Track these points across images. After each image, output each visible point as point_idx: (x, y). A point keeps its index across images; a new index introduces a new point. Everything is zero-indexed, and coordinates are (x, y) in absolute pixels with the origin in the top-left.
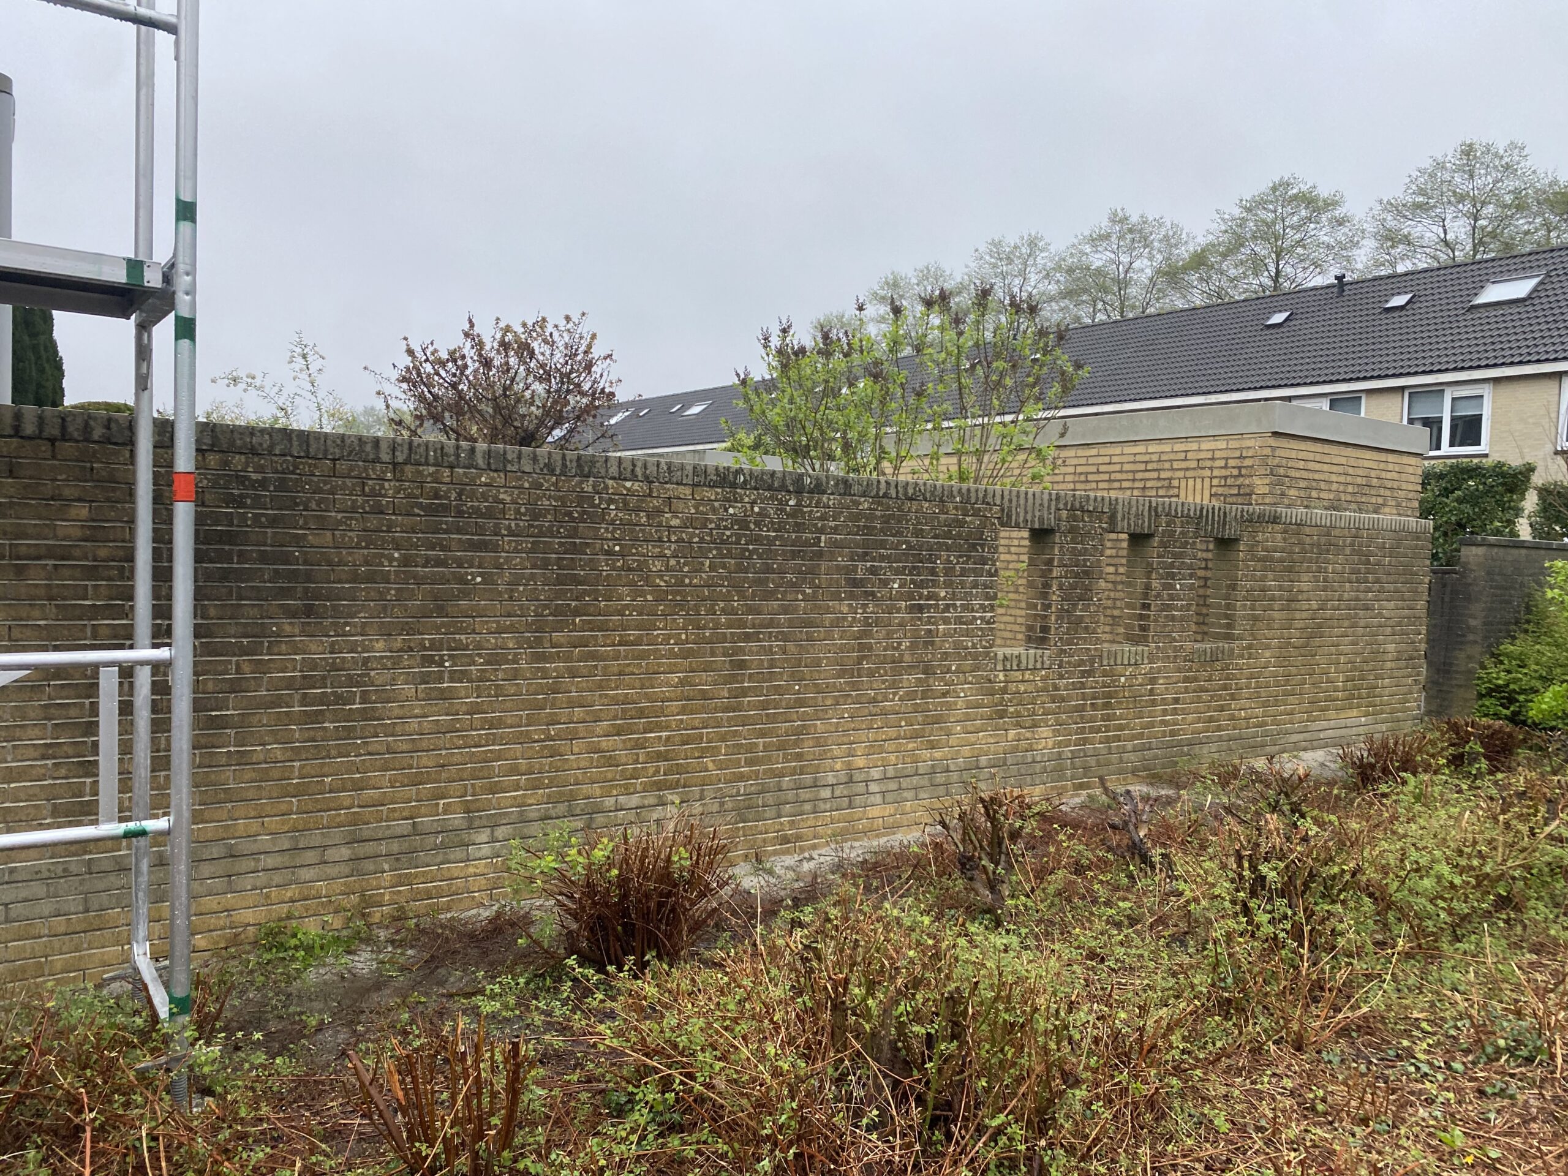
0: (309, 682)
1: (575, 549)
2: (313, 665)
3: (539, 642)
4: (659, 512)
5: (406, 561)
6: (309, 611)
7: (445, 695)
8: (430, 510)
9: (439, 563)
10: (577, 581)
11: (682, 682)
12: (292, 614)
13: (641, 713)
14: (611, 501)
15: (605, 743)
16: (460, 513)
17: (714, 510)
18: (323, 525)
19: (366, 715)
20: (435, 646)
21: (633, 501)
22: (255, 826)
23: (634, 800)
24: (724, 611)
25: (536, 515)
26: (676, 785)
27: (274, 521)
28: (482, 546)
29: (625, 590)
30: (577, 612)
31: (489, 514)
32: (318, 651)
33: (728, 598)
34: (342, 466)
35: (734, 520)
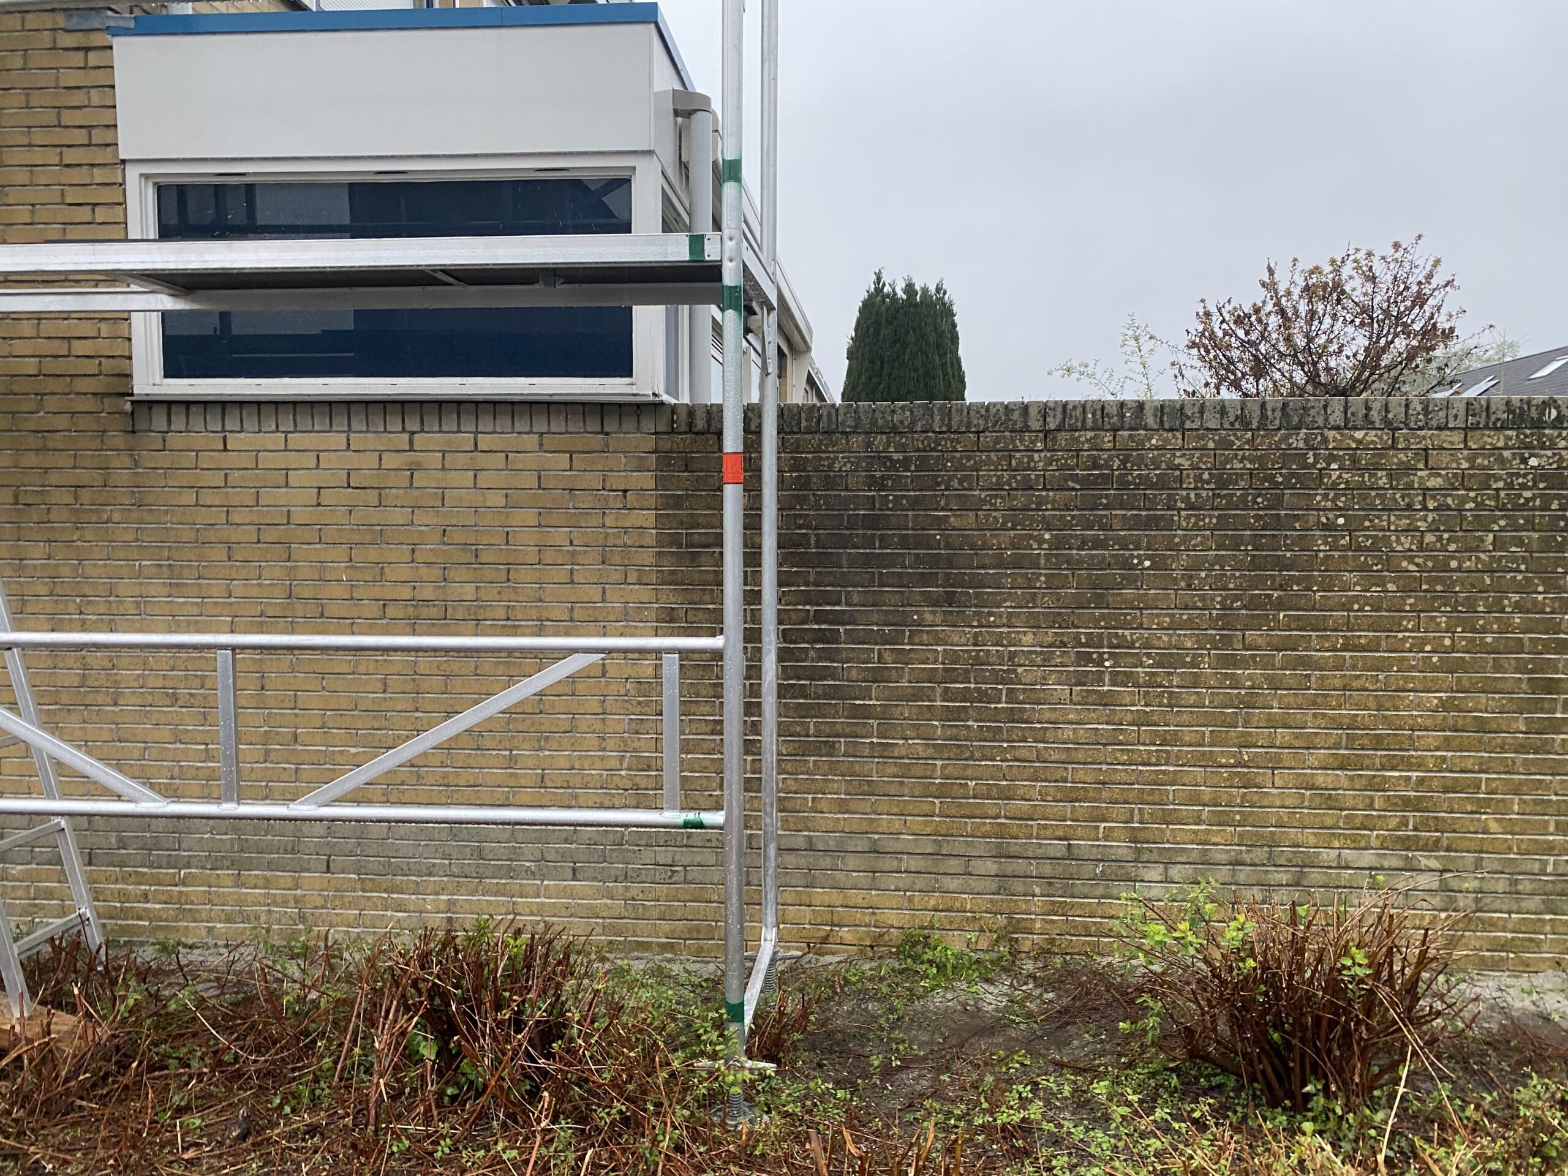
0: (950, 675)
1: (1278, 523)
2: (955, 657)
3: (1227, 642)
4: (1408, 469)
5: (1057, 544)
6: (950, 599)
7: (1106, 701)
8: (1087, 483)
9: (1098, 544)
10: (1282, 564)
11: (1445, 706)
12: (933, 601)
13: (1378, 743)
14: (1331, 459)
15: (1322, 778)
16: (1124, 485)
17: (1502, 462)
18: (966, 505)
19: (1012, 716)
20: (1094, 641)
21: (1365, 457)
22: (897, 824)
23: (1368, 858)
24: (1518, 607)
25: (1222, 483)
26: (1436, 845)
27: (915, 503)
28: (1152, 523)
29: (1354, 577)
30: (1280, 605)
31: (1162, 484)
32: (960, 641)
33: (1526, 588)
34: (987, 439)
35: (1540, 474)
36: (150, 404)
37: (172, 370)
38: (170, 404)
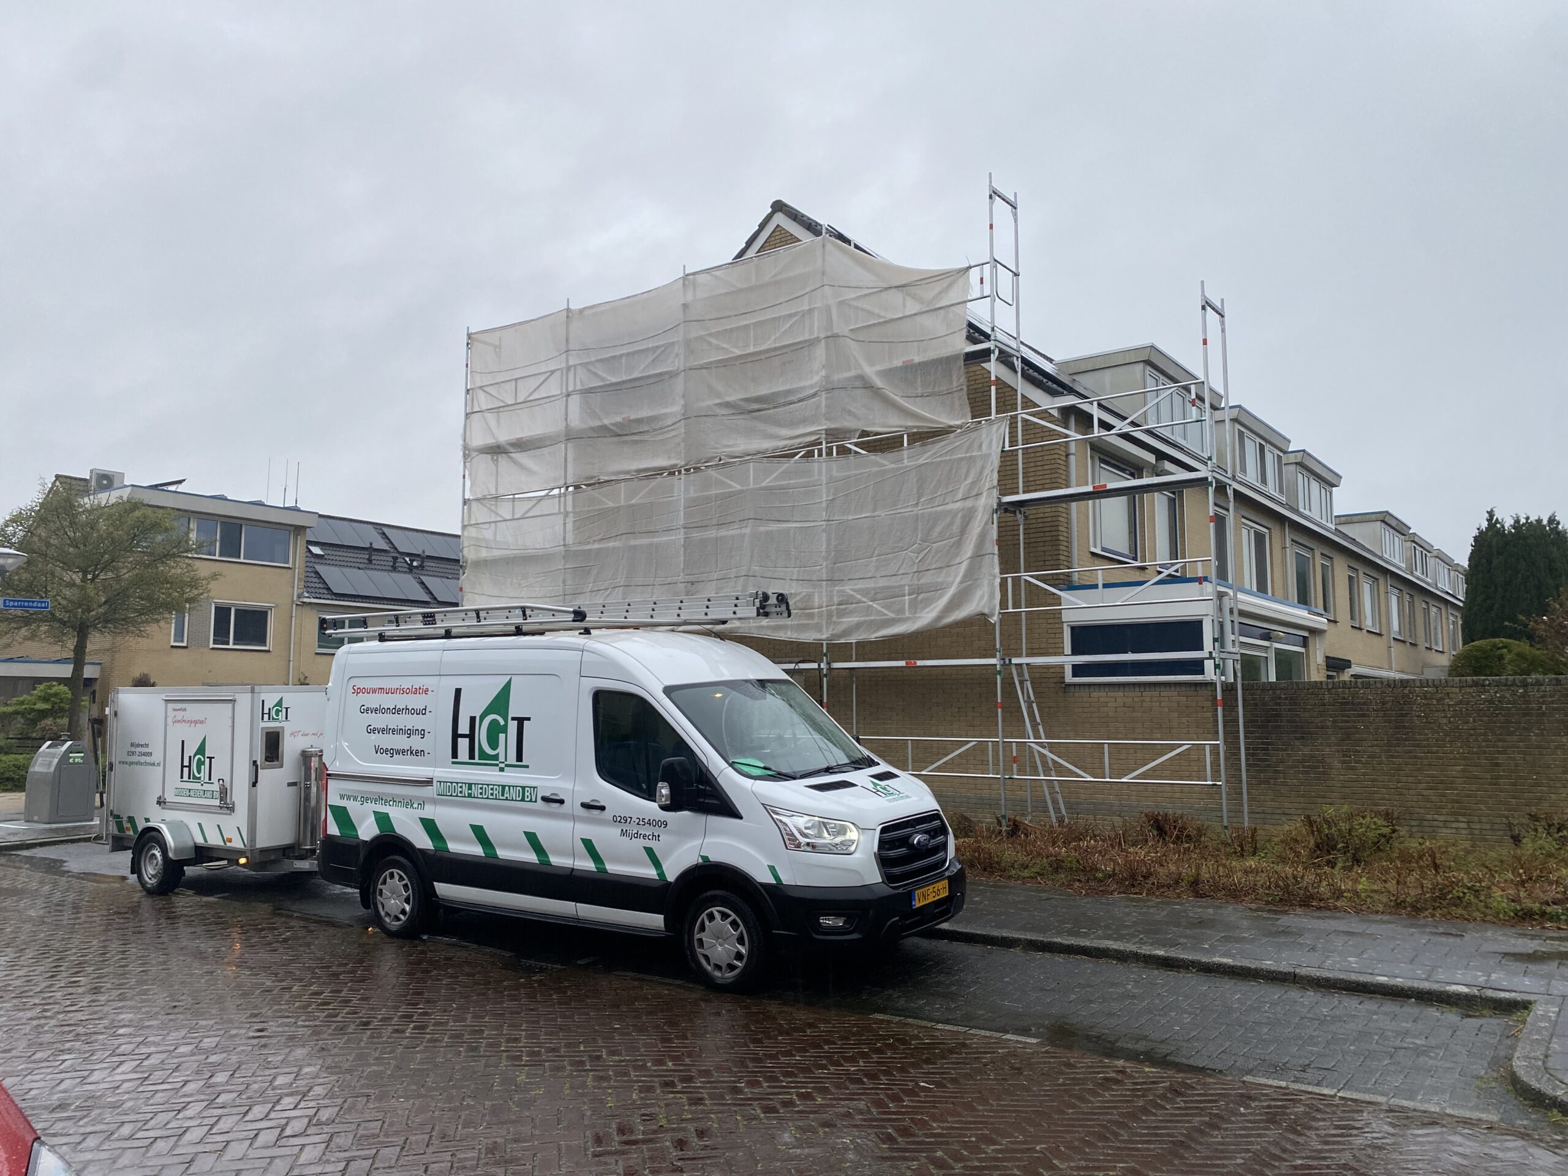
0: (1304, 761)
1: (1402, 715)
2: (1305, 755)
3: (1389, 751)
4: (1442, 699)
5: (1334, 722)
6: (1303, 738)
7: (1353, 768)
8: (1342, 704)
9: (1347, 722)
10: (1405, 728)
11: (1463, 771)
12: (1298, 739)
13: (1442, 782)
14: (1417, 696)
15: (1425, 792)
16: (1353, 704)
17: (1473, 697)
18: (1305, 710)
19: (1324, 773)
20: (1348, 751)
21: (1428, 695)
22: (1290, 805)
23: (1442, 818)
24: (1484, 741)
25: (1384, 703)
26: (1464, 815)
27: (1290, 710)
28: (1363, 715)
29: (1429, 731)
30: (1406, 740)
31: (1365, 704)
32: (1307, 751)
33: (1485, 734)
34: (1310, 691)
35: (1485, 700)
36: (1069, 685)
37: (1074, 676)
38: (1075, 685)
